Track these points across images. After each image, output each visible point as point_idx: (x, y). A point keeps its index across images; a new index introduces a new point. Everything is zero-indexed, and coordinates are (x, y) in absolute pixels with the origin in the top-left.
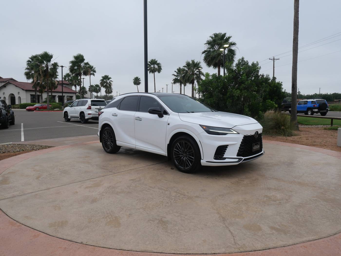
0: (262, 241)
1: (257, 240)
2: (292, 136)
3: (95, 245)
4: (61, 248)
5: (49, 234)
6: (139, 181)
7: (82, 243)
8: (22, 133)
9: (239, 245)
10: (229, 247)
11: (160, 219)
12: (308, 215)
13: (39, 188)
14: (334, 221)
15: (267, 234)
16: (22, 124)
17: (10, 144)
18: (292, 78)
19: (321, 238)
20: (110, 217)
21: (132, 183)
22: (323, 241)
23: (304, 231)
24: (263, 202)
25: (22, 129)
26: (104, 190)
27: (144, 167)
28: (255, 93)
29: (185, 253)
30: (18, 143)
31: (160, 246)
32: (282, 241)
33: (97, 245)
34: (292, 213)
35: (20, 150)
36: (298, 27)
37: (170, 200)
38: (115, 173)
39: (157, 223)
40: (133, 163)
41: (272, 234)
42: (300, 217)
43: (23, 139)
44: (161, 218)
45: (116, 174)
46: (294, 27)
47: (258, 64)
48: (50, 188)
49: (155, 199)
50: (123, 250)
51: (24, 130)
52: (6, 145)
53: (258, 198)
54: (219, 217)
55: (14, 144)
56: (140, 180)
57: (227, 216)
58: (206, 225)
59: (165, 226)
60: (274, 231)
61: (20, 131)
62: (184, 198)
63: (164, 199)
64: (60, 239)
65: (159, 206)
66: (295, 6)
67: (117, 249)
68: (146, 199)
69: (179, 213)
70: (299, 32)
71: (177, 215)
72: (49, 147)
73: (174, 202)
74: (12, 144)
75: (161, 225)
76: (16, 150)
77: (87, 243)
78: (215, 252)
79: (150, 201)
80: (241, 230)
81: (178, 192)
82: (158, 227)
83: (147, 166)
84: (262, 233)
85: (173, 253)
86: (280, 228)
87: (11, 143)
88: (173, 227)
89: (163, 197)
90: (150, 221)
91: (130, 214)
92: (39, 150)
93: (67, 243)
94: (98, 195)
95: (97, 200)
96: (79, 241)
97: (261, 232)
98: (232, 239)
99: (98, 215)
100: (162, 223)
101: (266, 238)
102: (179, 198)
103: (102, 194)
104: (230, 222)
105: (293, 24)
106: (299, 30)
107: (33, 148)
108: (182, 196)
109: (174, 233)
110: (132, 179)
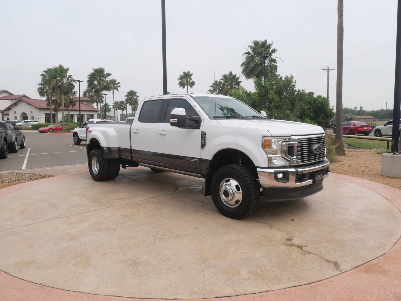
0: (233, 287)
1: (229, 285)
2: (334, 162)
3: (54, 287)
4: (18, 289)
5: (11, 274)
6: (130, 217)
7: (41, 284)
8: (26, 160)
9: (206, 290)
10: (194, 292)
11: (134, 260)
12: (300, 258)
13: (19, 224)
14: (327, 265)
15: (243, 279)
16: (30, 149)
17: (8, 173)
18: (337, 94)
19: (301, 285)
20: (82, 256)
21: (122, 218)
22: (302, 289)
23: (286, 277)
24: (257, 242)
25: (27, 155)
26: (88, 227)
27: (144, 200)
28: (289, 112)
29: (144, 297)
30: (18, 172)
31: (121, 289)
32: (256, 287)
33: (56, 287)
34: (283, 256)
35: (16, 180)
36: (343, 34)
37: (155, 239)
38: (108, 207)
39: (129, 264)
40: (133, 196)
41: (249, 279)
42: (290, 260)
43: (24, 167)
44: (136, 258)
45: (109, 209)
46: (338, 34)
47: (293, 78)
48: (31, 224)
49: (139, 237)
50: (81, 292)
51: (29, 156)
52: (4, 173)
53: (253, 238)
54: (199, 259)
55: (12, 173)
56: (132, 215)
57: (208, 258)
58: (181, 268)
59: (136, 268)
60: (252, 276)
61: (24, 157)
62: (170, 237)
63: (148, 238)
64: (21, 280)
65: (140, 245)
66: (338, 10)
67: (75, 291)
68: (128, 237)
69: (158, 253)
70: (344, 39)
71: (155, 256)
72: (49, 176)
73: (159, 241)
74: (10, 173)
75: (132, 267)
76: (11, 179)
77: (46, 285)
78: (176, 298)
79: (132, 240)
80: (216, 274)
81: (167, 229)
82: (127, 268)
83: (146, 199)
84: (238, 278)
85: (132, 297)
86: (261, 273)
87: (10, 171)
88: (144, 269)
89: (148, 236)
90: (123, 262)
91: (104, 254)
92: (37, 179)
93: (25, 284)
94: (79, 232)
95: (77, 238)
96: (39, 283)
97: (238, 276)
98: (203, 284)
99: (70, 255)
100: (135, 263)
101: (239, 284)
102: (166, 236)
103: (84, 231)
104: (208, 265)
105: (337, 31)
106: (344, 37)
107: (32, 178)
108: (170, 234)
109: (142, 276)
110: (123, 214)
